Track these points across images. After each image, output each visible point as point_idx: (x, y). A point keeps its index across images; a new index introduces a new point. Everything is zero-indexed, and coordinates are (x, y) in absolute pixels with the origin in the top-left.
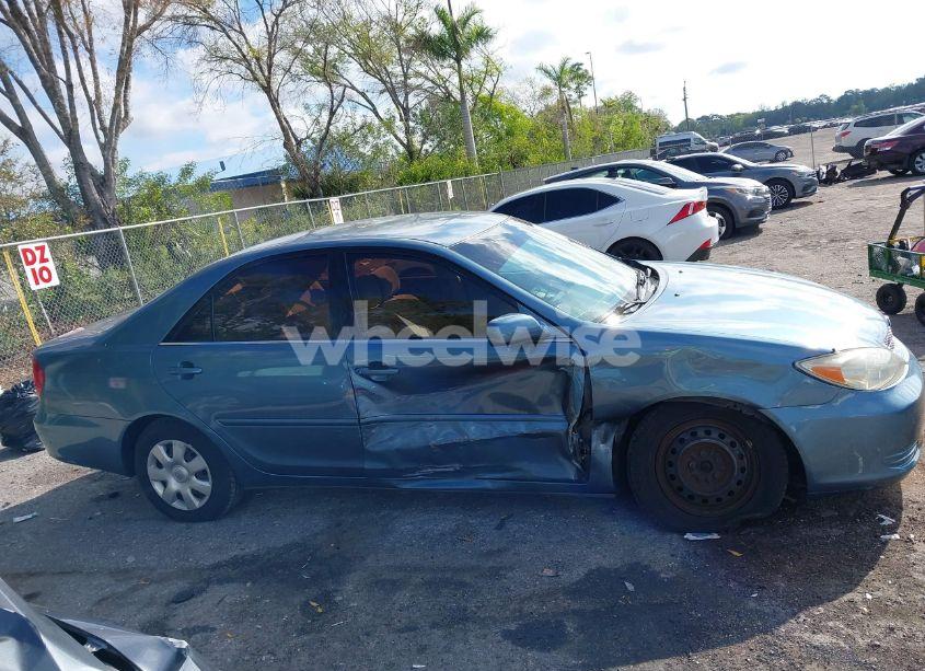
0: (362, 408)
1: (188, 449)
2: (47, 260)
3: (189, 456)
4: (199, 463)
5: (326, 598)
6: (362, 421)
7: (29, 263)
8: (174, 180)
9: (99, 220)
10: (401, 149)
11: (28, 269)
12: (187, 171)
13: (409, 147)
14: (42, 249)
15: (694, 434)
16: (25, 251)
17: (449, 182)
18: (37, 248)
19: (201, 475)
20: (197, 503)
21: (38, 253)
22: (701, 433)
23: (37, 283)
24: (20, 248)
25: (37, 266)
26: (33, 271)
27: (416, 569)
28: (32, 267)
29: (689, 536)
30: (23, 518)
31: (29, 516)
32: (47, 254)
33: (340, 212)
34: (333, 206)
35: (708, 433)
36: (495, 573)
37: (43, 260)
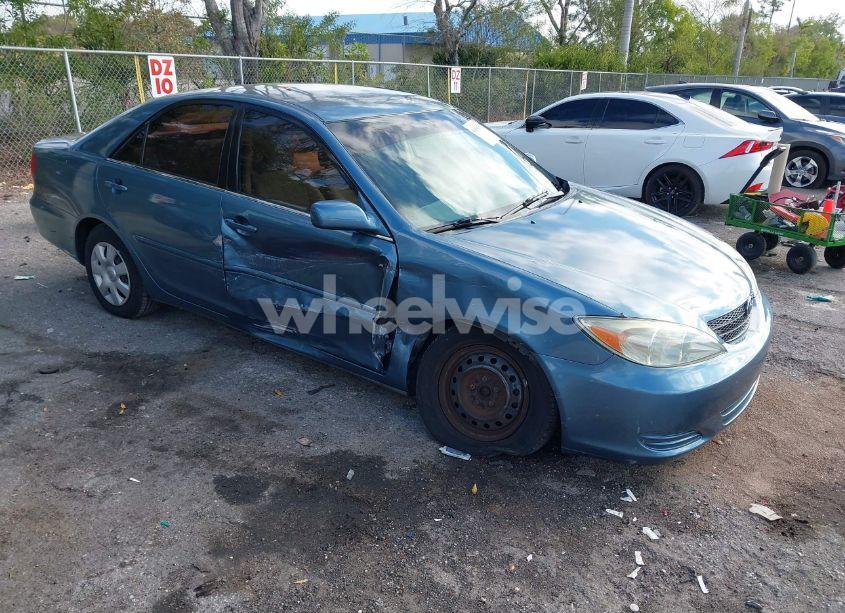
0: (226, 255)
1: (117, 256)
2: (171, 74)
3: (117, 261)
4: (123, 268)
5: (133, 406)
6: (226, 267)
7: (154, 73)
8: (317, 24)
9: (242, 48)
10: (555, 33)
11: (153, 78)
12: (329, 20)
13: (561, 31)
14: (168, 63)
15: (481, 359)
16: (153, 62)
17: (585, 73)
18: (164, 62)
19: (124, 278)
20: (121, 300)
21: (164, 66)
22: (487, 360)
23: (159, 92)
24: (150, 58)
25: (162, 77)
26: (157, 80)
27: (218, 405)
28: (157, 77)
29: (444, 450)
30: (22, 277)
31: (27, 278)
32: (172, 69)
33: (459, 82)
34: (453, 75)
35: (494, 361)
36: (269, 428)
37: (168, 73)
